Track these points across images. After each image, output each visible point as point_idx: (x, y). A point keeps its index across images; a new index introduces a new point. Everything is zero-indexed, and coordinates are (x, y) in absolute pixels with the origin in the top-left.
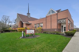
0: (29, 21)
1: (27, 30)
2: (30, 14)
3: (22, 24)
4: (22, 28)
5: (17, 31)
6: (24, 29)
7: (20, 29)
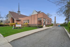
0: (19, 18)
1: (16, 25)
2: (20, 12)
3: (13, 20)
4: (13, 23)
5: (9, 25)
6: (15, 24)
7: (12, 24)
